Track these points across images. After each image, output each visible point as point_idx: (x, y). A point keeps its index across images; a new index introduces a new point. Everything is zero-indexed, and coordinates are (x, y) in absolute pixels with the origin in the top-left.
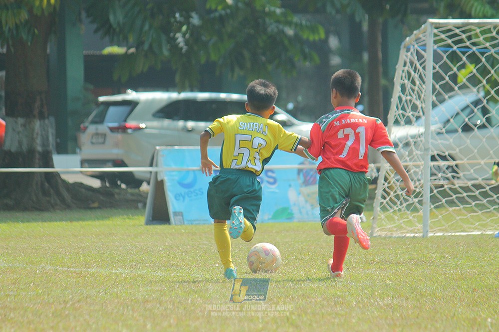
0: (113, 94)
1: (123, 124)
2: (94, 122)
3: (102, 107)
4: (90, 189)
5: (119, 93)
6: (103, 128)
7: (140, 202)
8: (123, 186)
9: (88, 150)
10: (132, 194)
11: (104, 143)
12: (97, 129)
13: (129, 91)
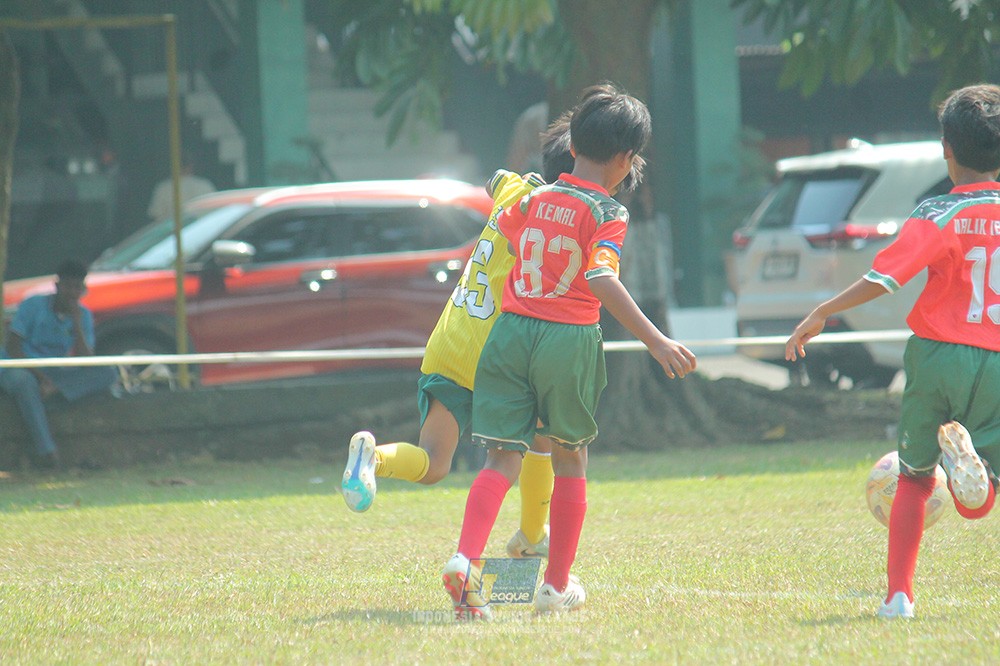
0: (812, 151)
1: (841, 227)
2: (767, 224)
3: (786, 187)
4: (762, 393)
5: (827, 148)
6: (791, 239)
7: (892, 422)
8: (846, 383)
9: (756, 296)
10: (869, 404)
11: (793, 276)
12: (775, 242)
13: (855, 142)
